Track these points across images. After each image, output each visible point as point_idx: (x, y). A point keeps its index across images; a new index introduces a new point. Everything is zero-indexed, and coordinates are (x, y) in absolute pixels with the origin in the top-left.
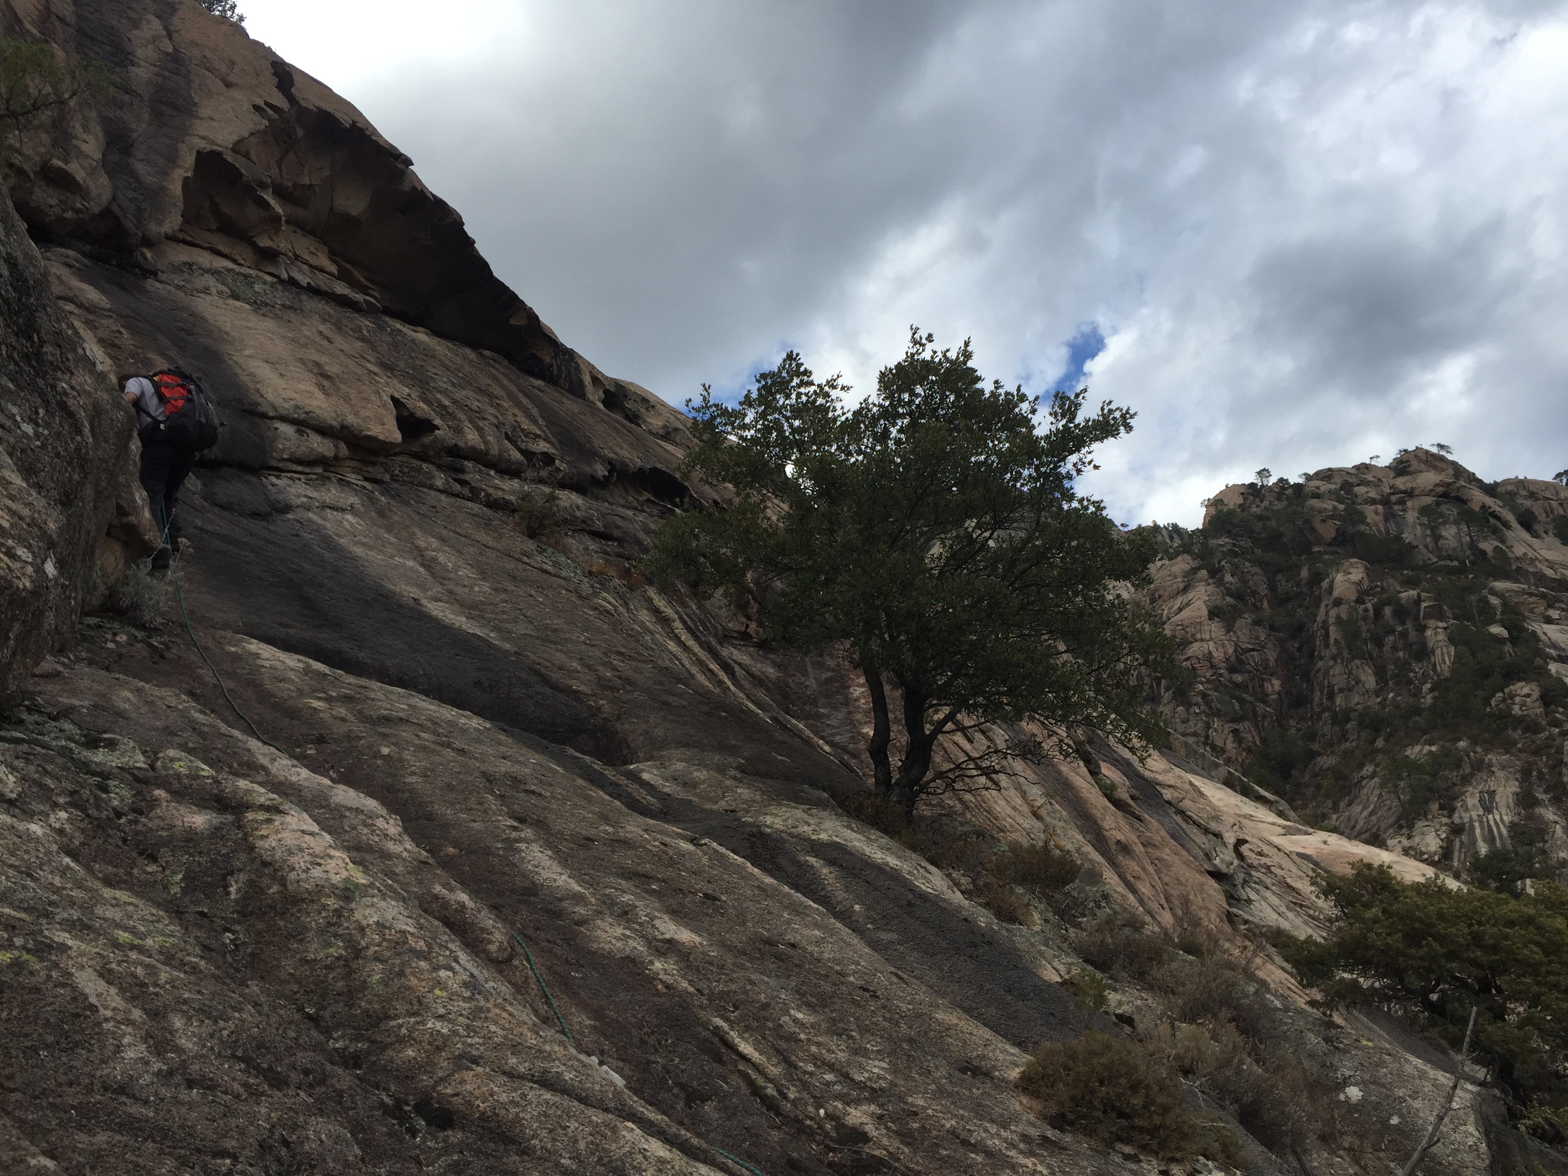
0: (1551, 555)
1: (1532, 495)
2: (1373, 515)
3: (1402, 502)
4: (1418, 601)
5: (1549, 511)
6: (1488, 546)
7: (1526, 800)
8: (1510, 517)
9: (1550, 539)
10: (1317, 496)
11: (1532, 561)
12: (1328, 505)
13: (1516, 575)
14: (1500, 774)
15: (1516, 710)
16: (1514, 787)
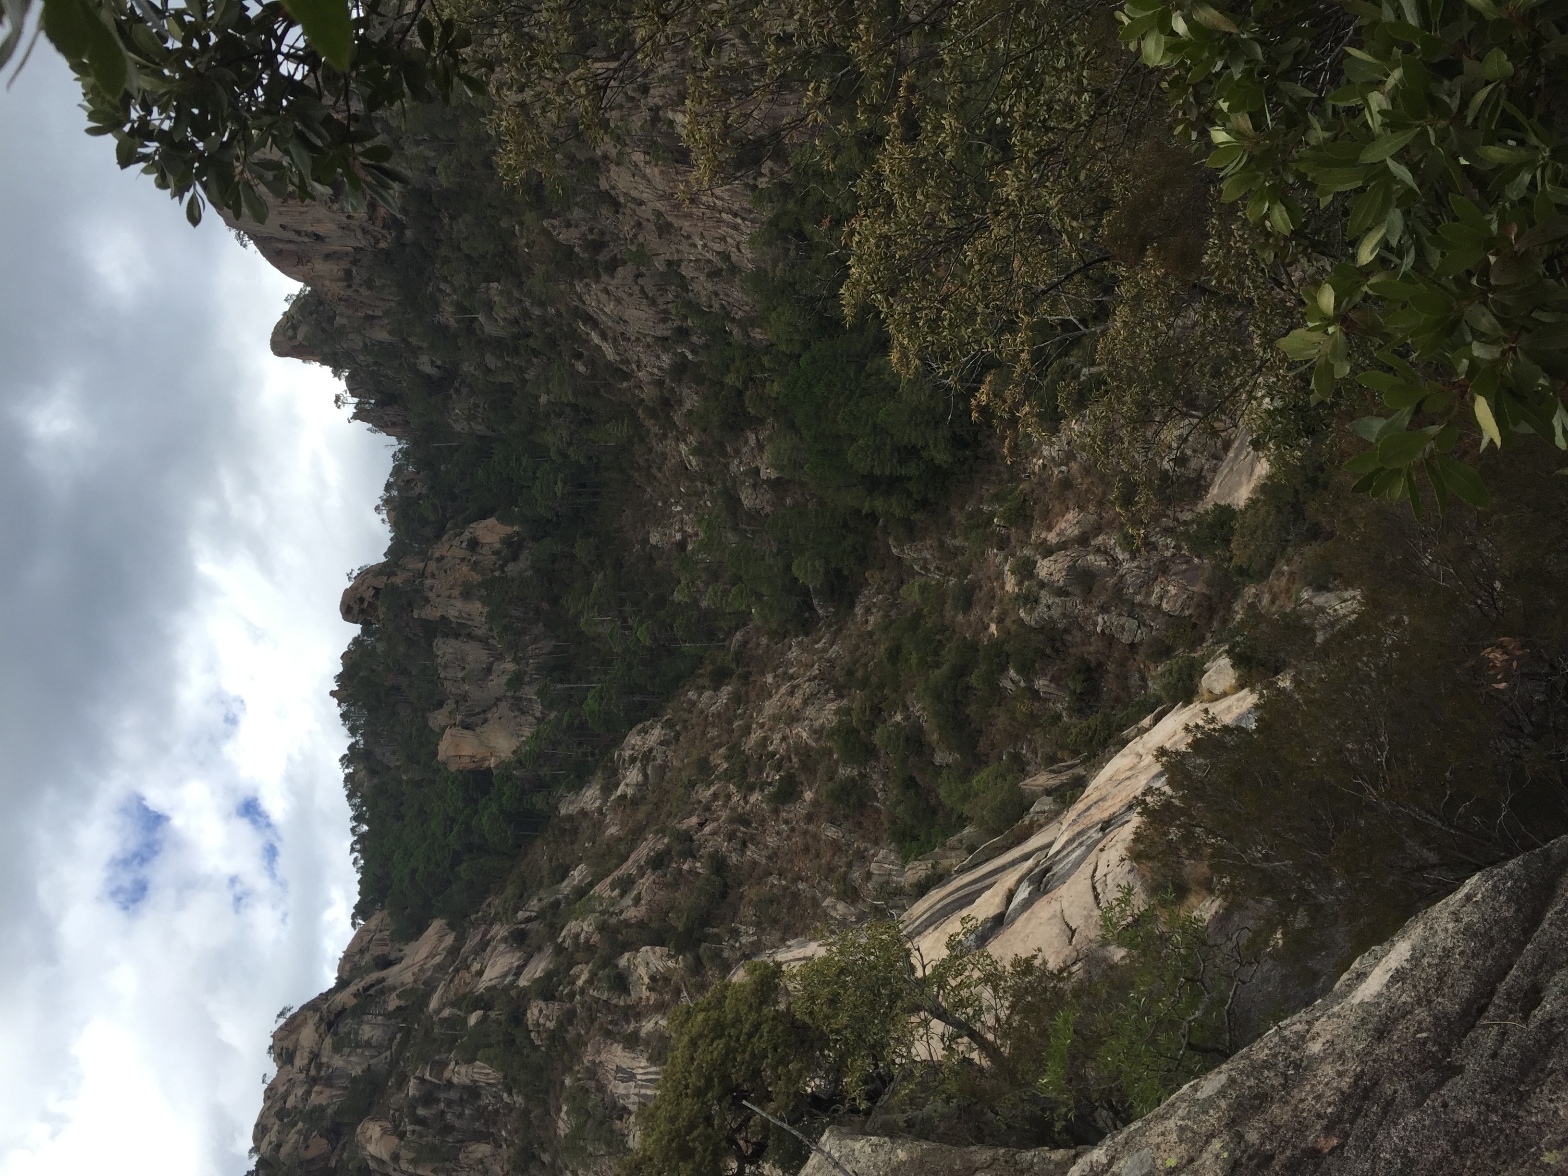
0: (423, 953)
1: (362, 952)
2: (320, 1097)
3: (319, 1066)
4: (422, 1080)
5: (383, 942)
6: (393, 1002)
7: (632, 1042)
8: (375, 976)
10: (279, 1146)
12: (293, 1137)
14: (603, 1056)
15: (551, 1025)
16: (618, 1048)
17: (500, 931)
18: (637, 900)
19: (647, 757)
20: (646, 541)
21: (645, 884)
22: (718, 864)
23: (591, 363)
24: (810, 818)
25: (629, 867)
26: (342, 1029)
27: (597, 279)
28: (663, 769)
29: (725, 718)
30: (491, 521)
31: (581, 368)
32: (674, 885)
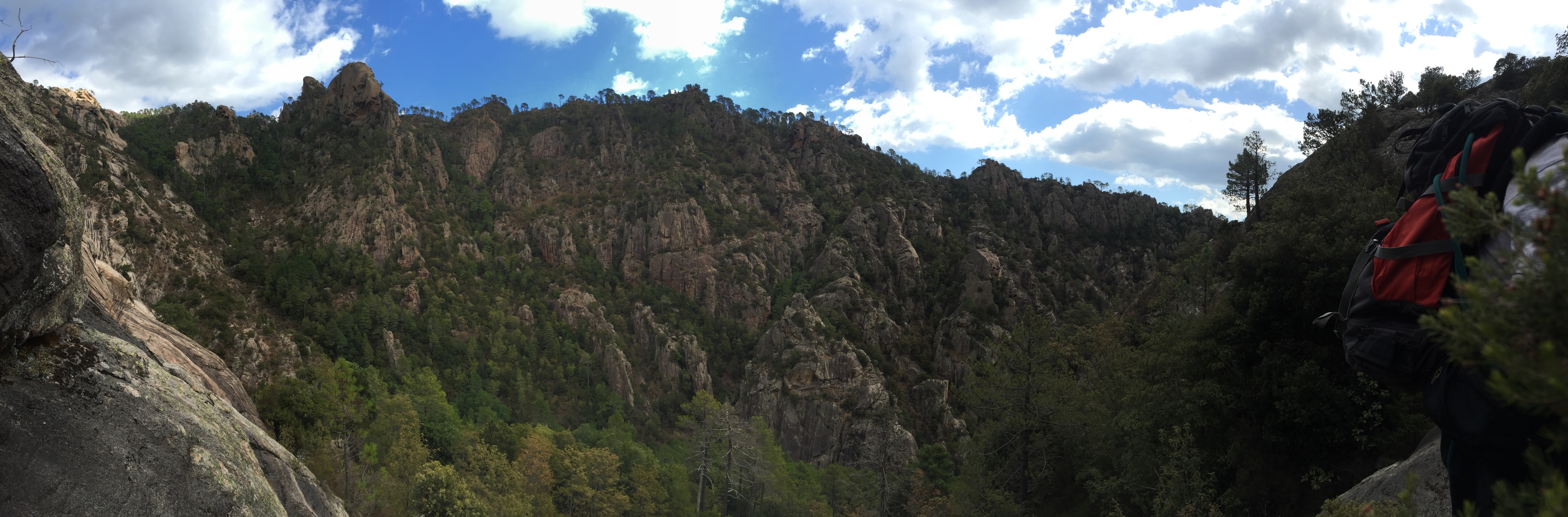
0: (116, 140)
1: (114, 117)
2: (70, 110)
3: (79, 109)
4: (80, 147)
5: (117, 124)
6: (101, 133)
7: (99, 216)
8: (108, 125)
9: (117, 135)
10: (53, 97)
11: (112, 141)
12: (57, 102)
13: (106, 144)
14: (94, 207)
15: (101, 189)
16: (97, 212)
17: (126, 166)
18: (141, 215)
19: (184, 213)
20: (250, 208)
21: (146, 217)
22: (154, 241)
23: (307, 189)
24: (170, 269)
25: (150, 211)
26: (91, 116)
27: (332, 193)
28: (180, 218)
29: (197, 238)
30: (253, 155)
31: (305, 185)
32: (146, 227)
